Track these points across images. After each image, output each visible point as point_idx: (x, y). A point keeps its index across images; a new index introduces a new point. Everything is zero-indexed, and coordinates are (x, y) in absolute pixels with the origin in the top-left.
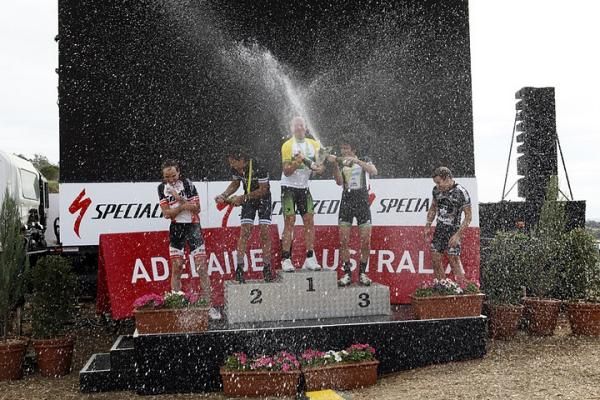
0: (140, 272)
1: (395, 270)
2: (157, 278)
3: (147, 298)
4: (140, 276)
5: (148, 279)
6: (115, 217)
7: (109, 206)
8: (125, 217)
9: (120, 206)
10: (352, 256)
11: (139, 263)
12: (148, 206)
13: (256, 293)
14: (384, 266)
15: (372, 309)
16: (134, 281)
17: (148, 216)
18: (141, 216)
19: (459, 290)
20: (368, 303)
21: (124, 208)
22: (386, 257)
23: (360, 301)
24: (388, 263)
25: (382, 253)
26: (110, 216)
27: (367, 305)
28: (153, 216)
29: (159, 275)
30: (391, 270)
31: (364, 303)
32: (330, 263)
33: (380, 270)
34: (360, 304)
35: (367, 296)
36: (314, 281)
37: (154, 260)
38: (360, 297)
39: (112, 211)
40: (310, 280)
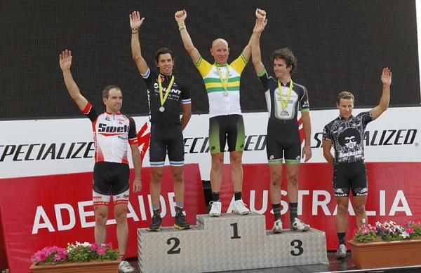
0: (42, 221)
1: (332, 212)
2: (61, 227)
3: (47, 251)
4: (43, 226)
5: (52, 229)
6: (15, 159)
7: (7, 147)
8: (27, 158)
9: (20, 147)
10: (283, 198)
11: (40, 211)
12: (53, 146)
13: (173, 242)
14: (320, 208)
15: (306, 258)
16: (35, 231)
17: (53, 158)
18: (44, 158)
19: (405, 235)
20: (301, 251)
21: (25, 150)
22: (321, 198)
23: (293, 248)
24: (324, 204)
25: (316, 193)
26: (9, 158)
27: (300, 254)
28: (59, 157)
29: (64, 224)
30: (327, 212)
31: (297, 251)
32: (259, 206)
33: (315, 212)
34: (292, 253)
35: (300, 243)
36: (239, 228)
37: (58, 208)
38: (292, 244)
39: (11, 153)
40: (235, 225)
